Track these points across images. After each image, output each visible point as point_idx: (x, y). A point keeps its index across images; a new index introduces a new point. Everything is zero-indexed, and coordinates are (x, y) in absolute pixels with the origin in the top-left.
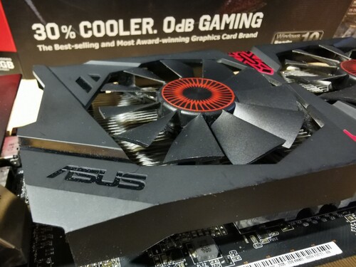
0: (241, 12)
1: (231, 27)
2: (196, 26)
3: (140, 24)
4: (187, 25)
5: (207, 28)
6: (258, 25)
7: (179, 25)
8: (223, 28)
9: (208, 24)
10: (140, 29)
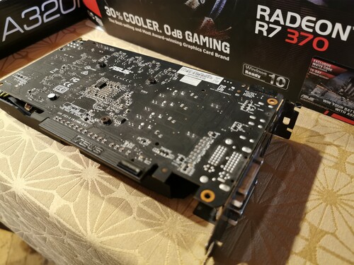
0: (213, 37)
1: (207, 46)
2: (184, 36)
3: (152, 23)
4: (177, 33)
5: (191, 40)
6: (228, 52)
7: (173, 33)
8: (202, 44)
9: (191, 38)
10: (152, 26)
